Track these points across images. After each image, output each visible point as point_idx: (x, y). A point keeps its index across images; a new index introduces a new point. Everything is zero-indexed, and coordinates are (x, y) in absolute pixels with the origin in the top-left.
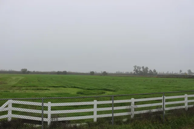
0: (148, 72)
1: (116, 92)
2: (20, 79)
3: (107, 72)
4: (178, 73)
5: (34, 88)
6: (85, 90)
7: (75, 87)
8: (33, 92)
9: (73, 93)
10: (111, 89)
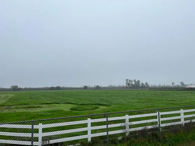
0: (140, 85)
1: (109, 106)
2: (10, 97)
3: (100, 86)
4: (171, 86)
5: (26, 106)
6: (79, 106)
7: (68, 103)
8: (24, 110)
9: (66, 110)
10: (104, 103)
